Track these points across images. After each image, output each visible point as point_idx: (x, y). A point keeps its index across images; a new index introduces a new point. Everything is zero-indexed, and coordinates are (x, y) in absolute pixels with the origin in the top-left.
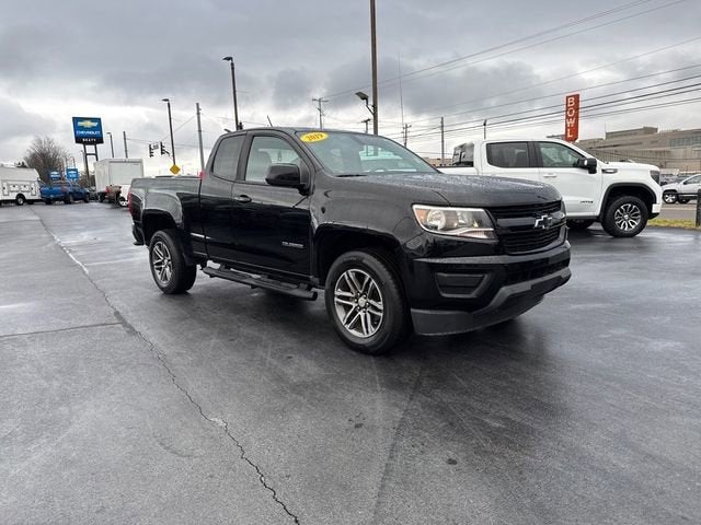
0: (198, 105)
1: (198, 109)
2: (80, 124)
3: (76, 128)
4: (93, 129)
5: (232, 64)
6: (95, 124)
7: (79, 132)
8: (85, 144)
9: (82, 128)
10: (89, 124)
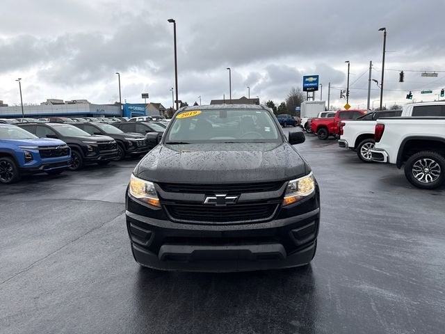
0: (371, 62)
1: (371, 65)
2: (307, 80)
3: (305, 82)
4: (314, 82)
5: (385, 32)
6: (315, 79)
7: (305, 85)
8: (308, 91)
9: (308, 82)
10: (312, 79)
